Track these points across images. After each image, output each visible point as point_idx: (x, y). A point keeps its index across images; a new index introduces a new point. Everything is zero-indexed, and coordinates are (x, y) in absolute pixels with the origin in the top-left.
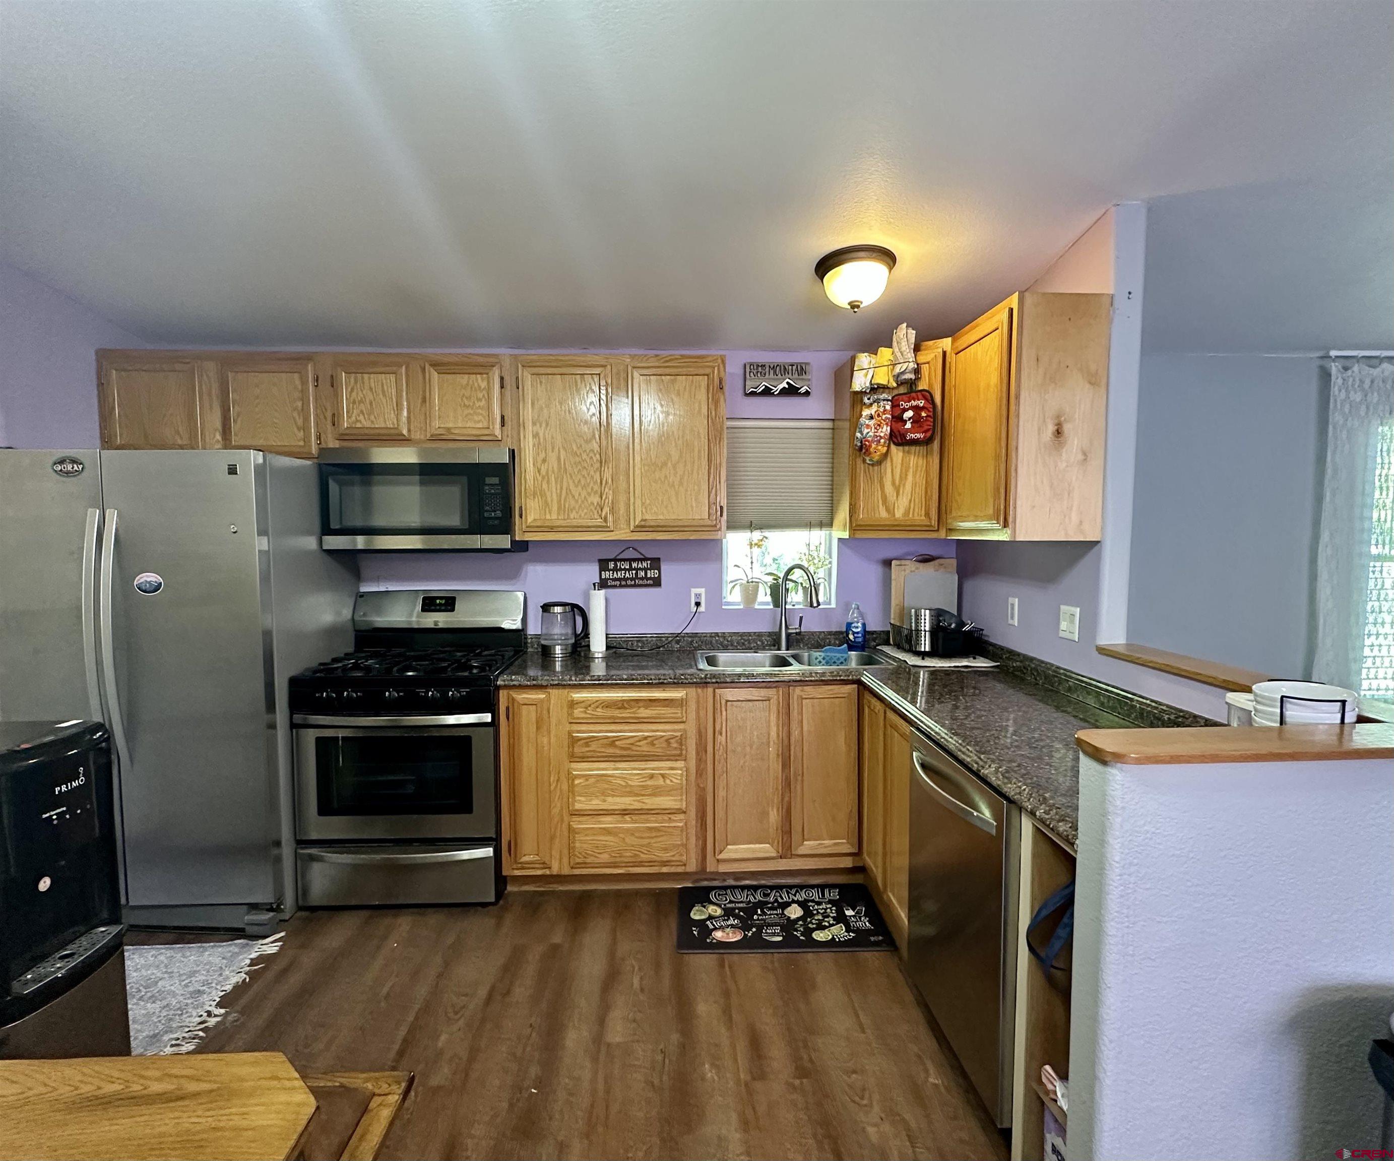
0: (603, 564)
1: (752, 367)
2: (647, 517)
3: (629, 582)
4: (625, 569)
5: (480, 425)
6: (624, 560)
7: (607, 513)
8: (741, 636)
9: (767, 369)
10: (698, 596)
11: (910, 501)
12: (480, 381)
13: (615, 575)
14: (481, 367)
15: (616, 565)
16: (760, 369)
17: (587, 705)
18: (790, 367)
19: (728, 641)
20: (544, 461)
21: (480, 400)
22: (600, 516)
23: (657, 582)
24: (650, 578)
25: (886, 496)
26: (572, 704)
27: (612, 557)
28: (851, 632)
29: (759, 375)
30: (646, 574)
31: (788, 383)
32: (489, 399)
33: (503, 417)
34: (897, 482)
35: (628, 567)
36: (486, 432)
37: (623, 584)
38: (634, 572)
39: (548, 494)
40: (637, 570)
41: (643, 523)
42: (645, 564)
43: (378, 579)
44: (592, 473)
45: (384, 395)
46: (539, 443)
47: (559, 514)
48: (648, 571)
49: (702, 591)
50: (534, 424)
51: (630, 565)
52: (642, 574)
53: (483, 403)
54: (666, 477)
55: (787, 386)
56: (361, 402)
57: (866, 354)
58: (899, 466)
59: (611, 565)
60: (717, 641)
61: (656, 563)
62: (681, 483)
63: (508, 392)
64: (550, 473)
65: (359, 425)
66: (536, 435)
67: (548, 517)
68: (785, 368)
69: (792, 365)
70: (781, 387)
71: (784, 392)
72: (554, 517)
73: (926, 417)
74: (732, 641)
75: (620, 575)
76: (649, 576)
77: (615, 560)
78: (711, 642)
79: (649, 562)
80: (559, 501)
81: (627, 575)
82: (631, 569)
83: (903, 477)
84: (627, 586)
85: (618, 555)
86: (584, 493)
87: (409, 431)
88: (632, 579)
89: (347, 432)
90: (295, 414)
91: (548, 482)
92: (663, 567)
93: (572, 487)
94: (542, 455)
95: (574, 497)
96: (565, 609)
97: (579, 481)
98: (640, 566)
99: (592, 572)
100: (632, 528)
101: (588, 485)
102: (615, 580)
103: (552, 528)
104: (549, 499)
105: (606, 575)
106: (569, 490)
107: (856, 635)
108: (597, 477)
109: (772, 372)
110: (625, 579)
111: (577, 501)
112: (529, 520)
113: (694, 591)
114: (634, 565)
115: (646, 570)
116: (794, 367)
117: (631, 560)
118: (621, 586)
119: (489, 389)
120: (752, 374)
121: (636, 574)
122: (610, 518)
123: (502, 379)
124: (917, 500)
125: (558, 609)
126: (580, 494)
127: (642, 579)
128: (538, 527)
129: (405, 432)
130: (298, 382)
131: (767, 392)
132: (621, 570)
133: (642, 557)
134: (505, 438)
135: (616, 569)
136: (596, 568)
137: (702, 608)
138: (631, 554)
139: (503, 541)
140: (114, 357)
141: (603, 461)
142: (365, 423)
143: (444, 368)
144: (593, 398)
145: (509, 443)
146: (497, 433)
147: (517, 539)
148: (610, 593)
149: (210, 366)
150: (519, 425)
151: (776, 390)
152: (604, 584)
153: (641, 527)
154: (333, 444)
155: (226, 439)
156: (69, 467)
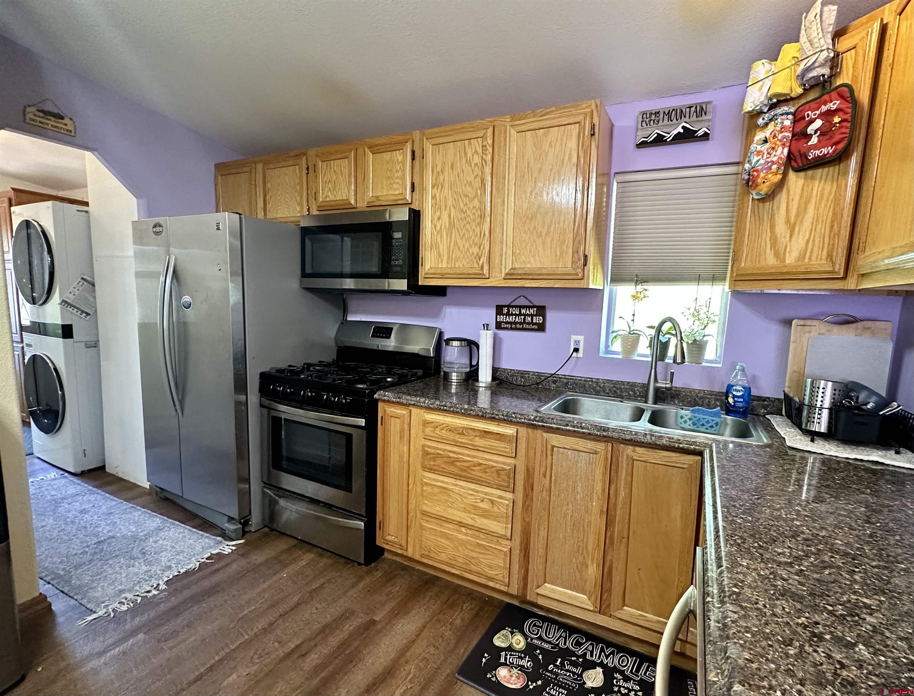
0: (499, 310)
1: (645, 116)
2: (517, 266)
3: (518, 326)
4: (516, 315)
5: (397, 192)
6: (515, 307)
7: (483, 262)
8: (613, 384)
9: (662, 115)
10: (577, 342)
11: (808, 241)
12: (398, 155)
13: (508, 319)
14: (398, 146)
15: (508, 310)
16: (653, 116)
17: (436, 426)
18: (688, 110)
19: (600, 387)
20: (439, 219)
21: (397, 171)
22: (478, 265)
23: (541, 328)
24: (536, 324)
25: (776, 238)
26: (426, 423)
27: (507, 304)
28: (730, 395)
29: (652, 123)
30: (532, 319)
31: (683, 127)
32: (404, 171)
33: (413, 185)
34: (792, 220)
35: (518, 313)
36: (400, 197)
37: (514, 327)
38: (523, 317)
39: (441, 246)
40: (525, 315)
41: (512, 271)
42: (532, 311)
43: (356, 312)
44: (474, 227)
45: (342, 175)
46: (436, 204)
47: (448, 263)
48: (534, 317)
49: (581, 338)
50: (433, 187)
51: (520, 311)
52: (529, 319)
53: (399, 174)
54: (535, 227)
55: (682, 131)
56: (330, 181)
57: (763, 61)
58: (797, 198)
59: (505, 311)
60: (590, 385)
61: (541, 310)
62: (548, 233)
63: (417, 163)
64: (443, 227)
65: (328, 199)
66: (434, 197)
67: (440, 266)
68: (682, 111)
69: (690, 107)
70: (675, 132)
71: (678, 138)
72: (444, 265)
73: (840, 123)
74: (604, 387)
75: (511, 319)
76: (534, 322)
77: (509, 306)
78: (585, 386)
79: (535, 309)
80: (448, 253)
81: (517, 320)
82: (520, 314)
83: (802, 211)
84: (516, 329)
85: (512, 302)
86: (467, 245)
87: (356, 200)
88: (520, 323)
89: (323, 204)
90: (296, 194)
91: (441, 237)
92: (549, 315)
93: (459, 241)
94: (438, 214)
95: (459, 248)
96: (461, 344)
97: (464, 235)
98: (528, 312)
99: (490, 315)
100: (503, 275)
101: (471, 237)
102: (507, 323)
103: (442, 274)
104: (441, 250)
105: (501, 318)
106: (456, 243)
107: (736, 399)
108: (478, 230)
109: (666, 118)
110: (515, 323)
111: (461, 252)
112: (426, 269)
113: (574, 338)
114: (523, 311)
115: (532, 316)
116: (693, 109)
117: (520, 307)
118: (512, 329)
119: (403, 163)
120: (644, 124)
121: (524, 319)
122: (486, 267)
123: (413, 153)
124: (817, 240)
125: (455, 343)
126: (464, 246)
127: (529, 324)
128: (432, 274)
129: (353, 202)
130: (297, 171)
131: (660, 140)
132: (512, 314)
133: (531, 305)
134: (414, 201)
135: (508, 314)
136: (494, 312)
137: (580, 354)
138: (522, 302)
139: (402, 284)
140: (220, 167)
141: (482, 216)
142: (331, 197)
143: (376, 149)
144: (477, 159)
145: (415, 207)
146: (408, 197)
147: (420, 284)
148: (502, 334)
149: (260, 166)
150: (423, 189)
151: (669, 137)
152: (499, 326)
153: (509, 276)
154: (315, 212)
155: (265, 215)
156: (158, 229)
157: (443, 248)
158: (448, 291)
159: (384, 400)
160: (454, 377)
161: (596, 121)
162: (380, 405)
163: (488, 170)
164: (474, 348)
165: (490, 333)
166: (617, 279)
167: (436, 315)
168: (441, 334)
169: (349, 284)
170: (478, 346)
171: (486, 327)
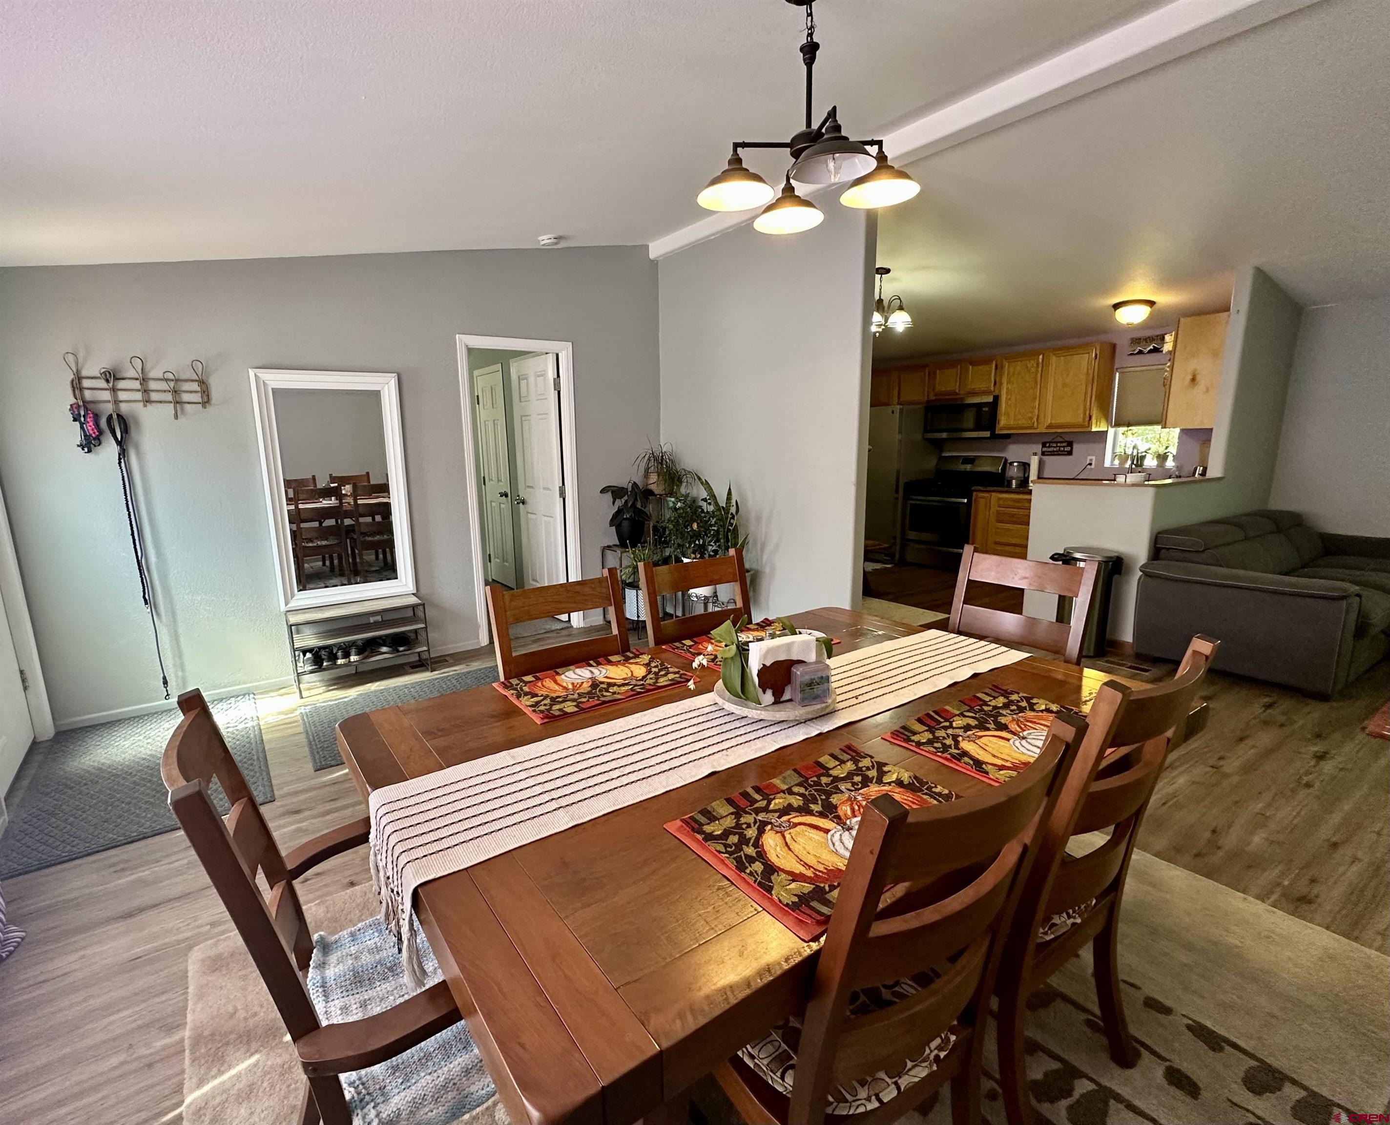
0: (1044, 445)
1: (1133, 340)
2: (1053, 422)
3: (1055, 453)
4: (1054, 447)
5: (986, 385)
6: (1054, 442)
7: (1034, 421)
9: (1143, 340)
10: (1091, 460)
12: (986, 367)
13: (1049, 450)
14: (987, 361)
15: (1050, 445)
16: (1138, 340)
17: (1006, 499)
18: (1156, 338)
20: (1010, 400)
21: (986, 375)
22: (1031, 422)
23: (1070, 453)
24: (1066, 451)
26: (999, 499)
29: (1137, 344)
30: (1064, 449)
31: (1154, 347)
32: (990, 375)
33: (995, 382)
36: (987, 389)
37: (1052, 454)
39: (1010, 412)
40: (1060, 447)
41: (1050, 425)
42: (1064, 444)
43: (950, 451)
44: (1030, 403)
45: (952, 377)
46: (1009, 392)
47: (1014, 422)
48: (1066, 447)
49: (1094, 458)
50: (1007, 384)
52: (1062, 449)
53: (988, 377)
54: (1063, 403)
55: (1152, 349)
56: (943, 380)
59: (1048, 445)
61: (1070, 444)
62: (1070, 405)
63: (998, 371)
64: (1012, 404)
65: (940, 389)
66: (1007, 389)
67: (1009, 424)
68: (1153, 338)
69: (1158, 337)
70: (1149, 349)
71: (1150, 351)
72: (1011, 423)
75: (1051, 449)
77: (1050, 442)
79: (1066, 443)
80: (1014, 417)
82: (1057, 446)
84: (1054, 455)
85: (1053, 440)
87: (960, 390)
88: (1057, 452)
89: (938, 393)
90: (921, 387)
91: (1011, 408)
92: (1075, 446)
93: (1021, 411)
94: (1009, 397)
95: (1021, 414)
96: (1019, 464)
97: (1024, 407)
98: (1061, 445)
99: (1038, 448)
100: (1044, 427)
101: (1028, 408)
102: (1049, 452)
103: (1009, 428)
104: (1010, 415)
105: (1045, 449)
106: (1019, 411)
108: (1032, 405)
109: (1145, 341)
110: (1054, 451)
111: (1022, 416)
112: (1001, 426)
113: (1089, 458)
114: (1059, 445)
115: (1064, 447)
117: (1057, 442)
118: (1051, 455)
119: (991, 370)
120: (1133, 344)
121: (1059, 449)
122: (1036, 423)
123: (996, 366)
125: (1015, 464)
126: (1024, 413)
127: (1062, 451)
128: (1004, 428)
129: (957, 391)
130: (922, 374)
131: (1140, 352)
132: (1052, 447)
133: (1064, 440)
134: (996, 390)
135: (1049, 447)
136: (1041, 446)
137: (1093, 466)
138: (1059, 439)
139: (987, 434)
141: (1035, 398)
142: (943, 389)
143: (974, 363)
144: (1033, 370)
145: (996, 393)
146: (992, 389)
147: (997, 433)
148: (1045, 458)
149: (896, 373)
150: (1001, 384)
151: (1146, 351)
152: (1043, 454)
153: (1049, 427)
154: (932, 398)
155: (899, 398)
157: (1012, 415)
158: (1014, 436)
159: (977, 491)
160: (1014, 481)
161: (1098, 353)
162: (974, 494)
163: (1039, 375)
164: (1027, 466)
165: (1036, 457)
166: (1118, 425)
167: (1003, 450)
168: (1006, 460)
169: (944, 435)
170: (1029, 465)
171: (1035, 454)
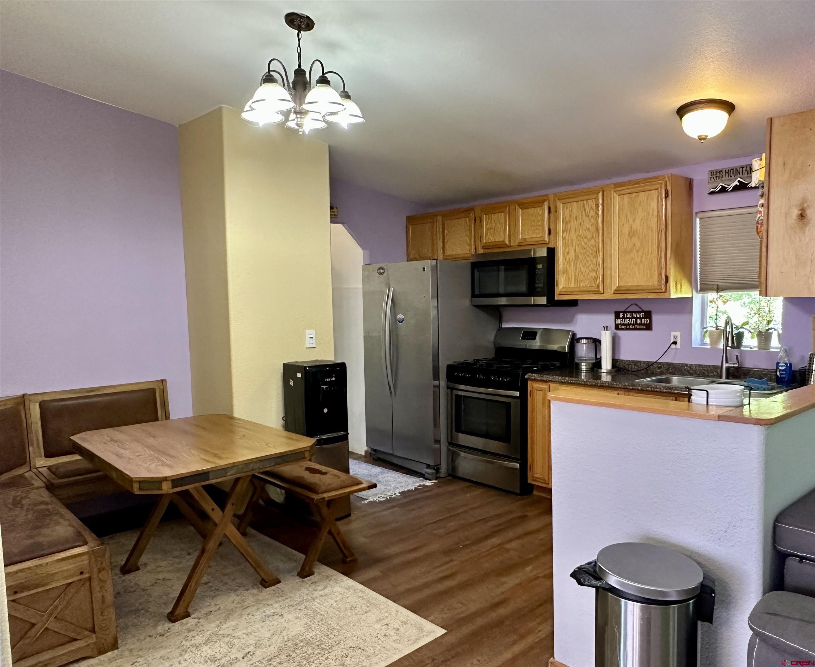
0: (617, 315)
1: (712, 174)
2: (621, 284)
3: (631, 327)
4: (629, 318)
5: (539, 236)
6: (629, 312)
7: (599, 283)
8: (702, 367)
9: (724, 173)
10: (675, 337)
12: (538, 210)
13: (623, 322)
14: (538, 203)
15: (624, 315)
16: (718, 174)
18: (741, 169)
19: (693, 370)
20: (568, 253)
21: (538, 221)
22: (596, 284)
23: (649, 327)
24: (644, 324)
27: (623, 310)
28: (778, 370)
29: (718, 178)
30: (641, 321)
31: (739, 181)
32: (543, 221)
33: (550, 230)
35: (631, 317)
36: (542, 239)
37: (628, 327)
38: (634, 320)
39: (570, 272)
40: (636, 318)
41: (618, 288)
42: (641, 315)
44: (592, 259)
45: (500, 224)
46: (566, 243)
47: (575, 283)
48: (643, 319)
49: (678, 334)
50: (563, 232)
51: (632, 315)
52: (639, 321)
53: (540, 223)
54: (632, 258)
55: (738, 184)
56: (490, 229)
57: (758, 158)
59: (621, 315)
60: (685, 369)
61: (648, 315)
62: (641, 261)
63: (552, 215)
64: (571, 259)
65: (490, 241)
66: (564, 239)
67: (570, 286)
68: (737, 170)
69: (743, 168)
70: (733, 185)
71: (736, 189)
72: (573, 285)
74: (695, 370)
75: (626, 321)
76: (643, 323)
77: (624, 312)
78: (682, 370)
79: (643, 313)
80: (575, 277)
81: (630, 322)
82: (633, 318)
84: (630, 329)
85: (627, 309)
86: (587, 271)
87: (510, 241)
88: (633, 325)
89: (486, 245)
90: (467, 238)
91: (570, 266)
92: (655, 317)
93: (582, 269)
94: (567, 250)
95: (582, 273)
96: (588, 341)
97: (585, 264)
98: (638, 316)
99: (610, 320)
100: (613, 291)
101: (590, 265)
102: (623, 324)
103: (572, 292)
104: (570, 275)
105: (619, 321)
106: (580, 269)
107: (782, 372)
108: (594, 261)
109: (727, 175)
110: (629, 324)
111: (584, 276)
112: (560, 288)
113: (673, 334)
114: (635, 315)
115: (641, 318)
116: (744, 169)
117: (633, 312)
118: (627, 329)
119: (543, 214)
120: (712, 179)
121: (636, 321)
122: (601, 286)
123: (549, 208)
125: (584, 341)
126: (586, 271)
127: (639, 324)
128: (564, 292)
129: (507, 242)
130: (468, 221)
131: (723, 190)
132: (627, 318)
133: (640, 310)
134: (551, 241)
135: (624, 318)
136: (613, 317)
137: (678, 346)
138: (634, 308)
139: (543, 300)
140: (410, 220)
141: (597, 251)
142: (492, 240)
143: (524, 206)
144: (592, 213)
145: (551, 246)
146: (546, 239)
147: (556, 299)
148: (620, 333)
149: (439, 218)
150: (556, 233)
151: (730, 188)
152: (617, 327)
153: (617, 291)
154: (481, 251)
155: (444, 253)
156: (381, 271)
157: (572, 274)
158: (579, 303)
159: (532, 379)
160: (583, 366)
161: (669, 188)
162: (529, 383)
163: (600, 220)
164: (597, 343)
165: (608, 333)
166: (705, 288)
167: (570, 321)
168: (574, 335)
169: (503, 301)
170: (600, 342)
171: (606, 328)
